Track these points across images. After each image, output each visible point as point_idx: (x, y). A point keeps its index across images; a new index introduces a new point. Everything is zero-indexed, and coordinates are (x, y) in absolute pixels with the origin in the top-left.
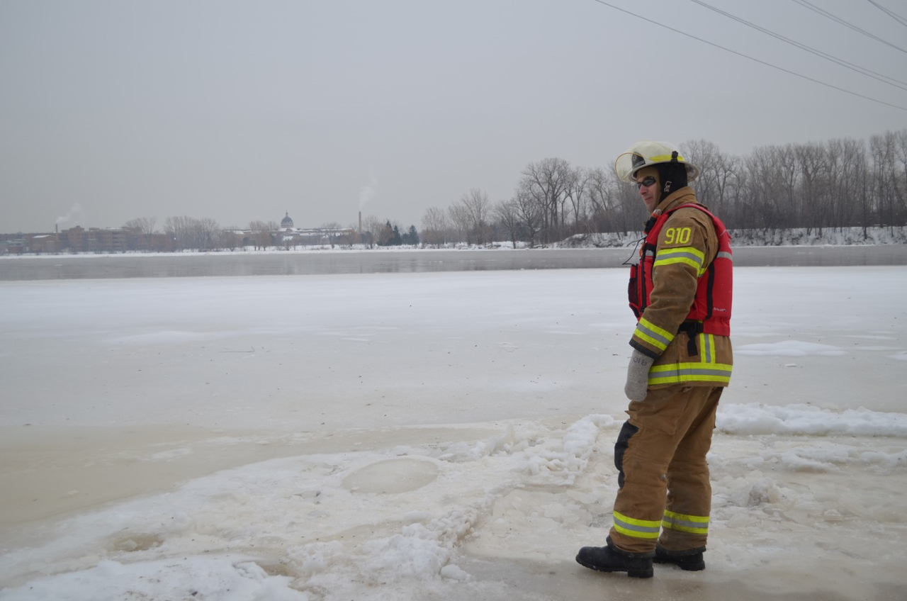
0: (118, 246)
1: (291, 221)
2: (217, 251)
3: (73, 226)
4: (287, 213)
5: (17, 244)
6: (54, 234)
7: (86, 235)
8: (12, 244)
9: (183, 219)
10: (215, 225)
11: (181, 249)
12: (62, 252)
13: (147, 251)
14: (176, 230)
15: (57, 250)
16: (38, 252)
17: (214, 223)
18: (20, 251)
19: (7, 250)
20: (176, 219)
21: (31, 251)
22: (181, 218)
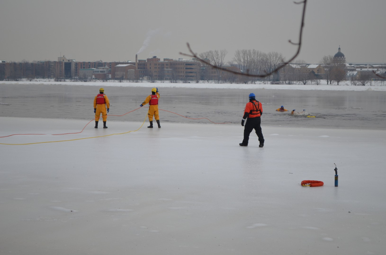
0: (193, 76)
1: (344, 56)
2: (289, 84)
4: (339, 49)
5: (101, 72)
6: (134, 64)
7: (163, 65)
8: (96, 72)
9: (252, 52)
12: (142, 80)
14: (245, 62)
15: (137, 78)
16: (121, 79)
18: (104, 78)
19: (94, 77)
20: (244, 53)
21: (114, 78)
22: (249, 51)
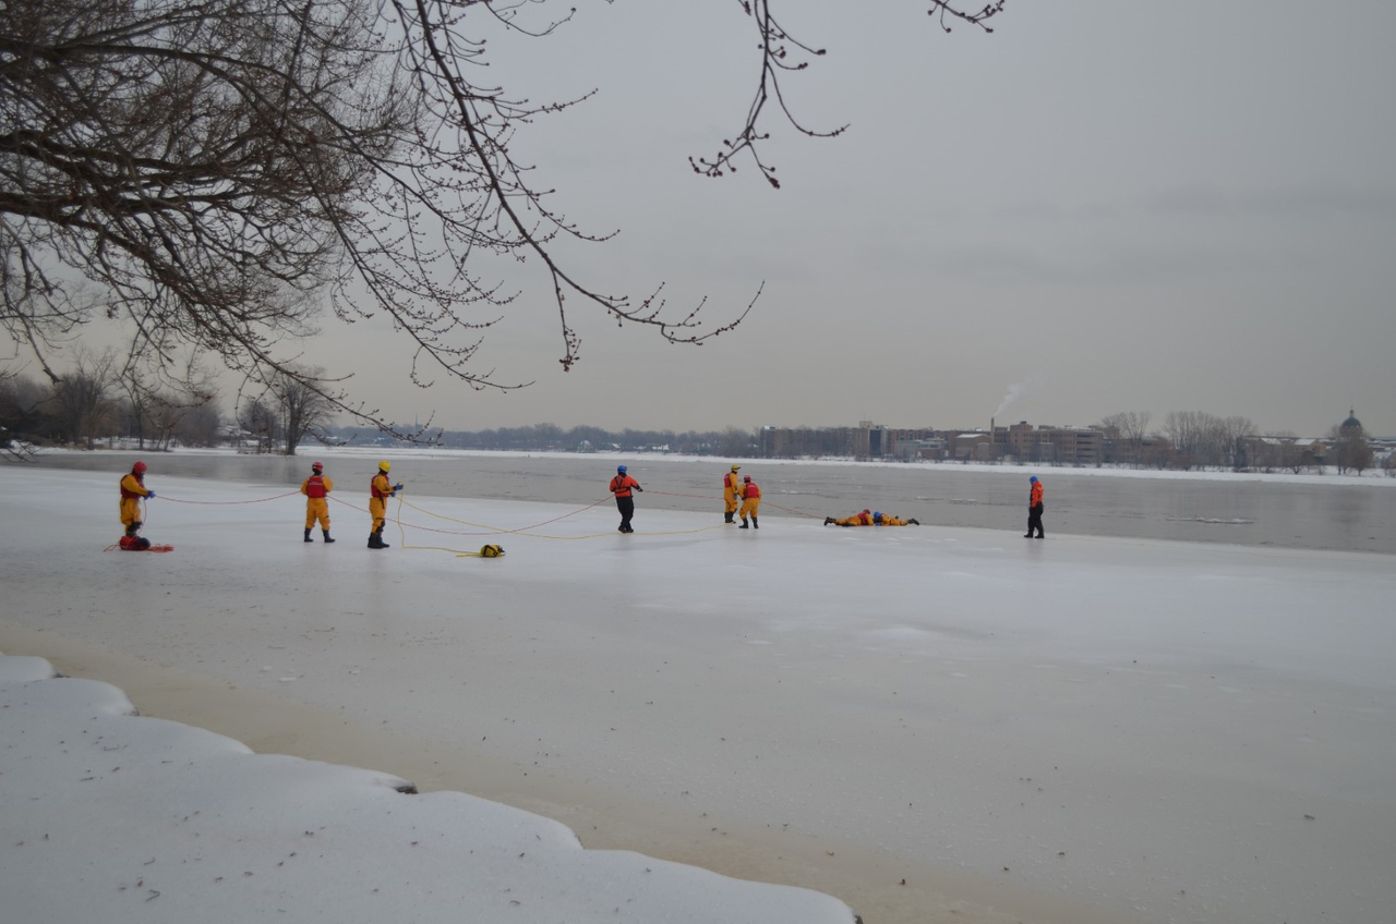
0: (1090, 456)
1: (1360, 424)
2: (1268, 472)
3: (1017, 422)
4: (1352, 412)
5: (931, 446)
6: (988, 433)
7: (1037, 437)
8: (923, 446)
9: (1196, 416)
10: (1251, 429)
11: (1200, 465)
12: (1001, 461)
13: (1140, 465)
14: (1182, 434)
15: (993, 458)
16: (966, 459)
17: (1248, 425)
18: (938, 456)
19: (919, 454)
20: (1183, 416)
21: (954, 457)
22: (1192, 414)
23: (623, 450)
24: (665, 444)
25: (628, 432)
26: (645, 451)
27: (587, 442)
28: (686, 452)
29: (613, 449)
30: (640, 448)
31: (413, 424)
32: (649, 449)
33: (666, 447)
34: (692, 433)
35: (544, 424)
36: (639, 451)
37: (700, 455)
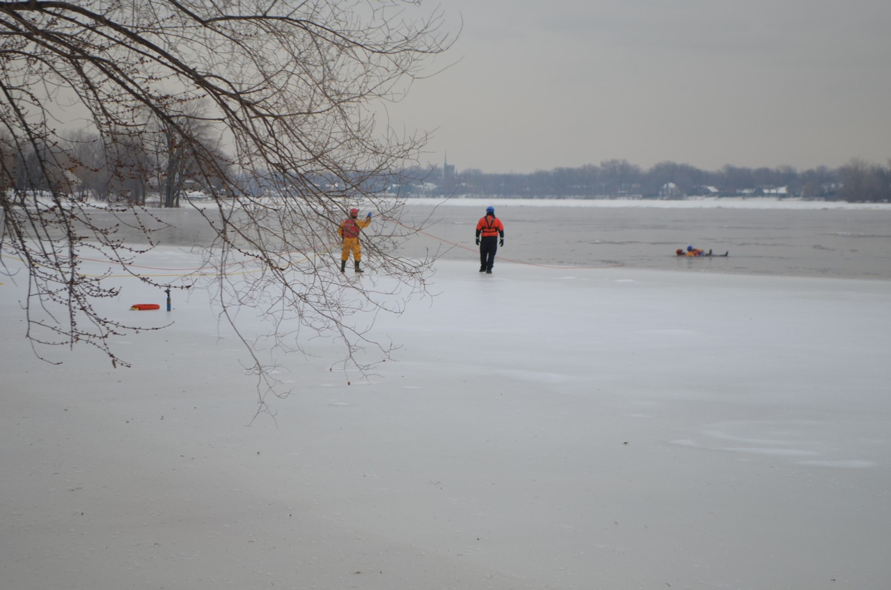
23: (720, 195)
24: (782, 185)
25: (731, 170)
26: (754, 195)
27: (672, 185)
28: (809, 196)
29: (708, 194)
30: (746, 191)
31: (441, 166)
32: (759, 193)
33: (783, 190)
34: (822, 169)
35: (613, 162)
36: (744, 196)
37: (827, 200)
